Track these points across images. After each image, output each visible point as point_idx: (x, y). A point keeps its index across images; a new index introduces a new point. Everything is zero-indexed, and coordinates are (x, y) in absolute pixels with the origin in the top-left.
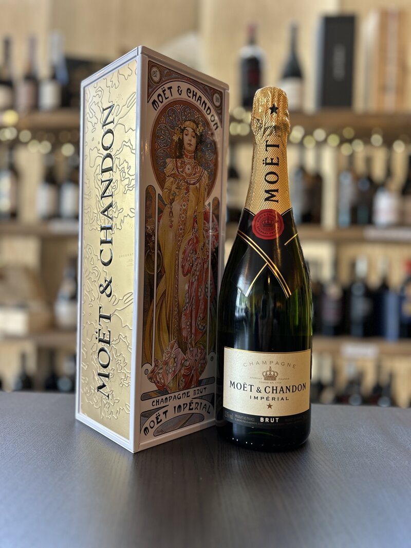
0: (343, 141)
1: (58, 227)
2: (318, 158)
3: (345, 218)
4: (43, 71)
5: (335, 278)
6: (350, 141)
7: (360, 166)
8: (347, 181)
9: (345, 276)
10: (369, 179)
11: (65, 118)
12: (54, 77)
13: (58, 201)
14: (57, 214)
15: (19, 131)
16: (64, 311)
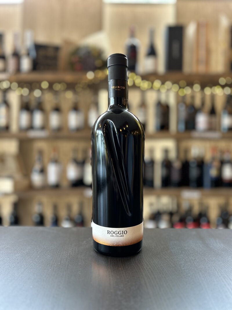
0: (180, 88)
1: (32, 134)
2: (167, 96)
3: (182, 127)
4: (23, 51)
5: (178, 157)
6: (184, 88)
8: (183, 108)
9: (182, 155)
10: (193, 106)
11: (35, 76)
12: (28, 54)
13: (31, 120)
14: (31, 127)
15: (11, 83)
16: (37, 179)
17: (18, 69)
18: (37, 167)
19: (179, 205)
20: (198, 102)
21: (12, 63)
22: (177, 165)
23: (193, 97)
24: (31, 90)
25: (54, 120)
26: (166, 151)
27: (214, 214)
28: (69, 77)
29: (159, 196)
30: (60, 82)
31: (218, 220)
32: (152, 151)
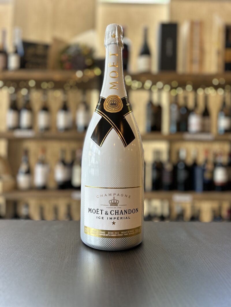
0: (172, 88)
1: (19, 134)
2: (160, 97)
3: (174, 128)
4: (10, 48)
5: (169, 160)
6: (176, 88)
7: (181, 101)
8: (175, 109)
9: (174, 159)
10: (186, 108)
11: (23, 74)
12: (16, 52)
13: (19, 119)
14: (18, 127)
16: (23, 180)
17: (6, 67)
19: (170, 209)
20: (191, 103)
22: (168, 167)
23: (186, 98)
24: (18, 89)
25: (42, 120)
26: (157, 153)
28: (57, 75)
30: (47, 81)
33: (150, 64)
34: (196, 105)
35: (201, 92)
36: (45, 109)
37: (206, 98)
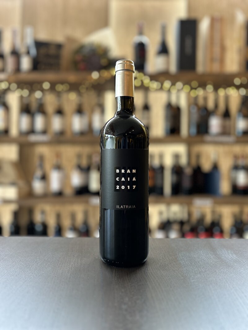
1: (33, 138)
2: (178, 98)
3: (194, 130)
5: (189, 163)
6: (196, 89)
7: (201, 102)
9: (194, 162)
10: (206, 109)
11: (36, 76)
12: (28, 53)
13: (32, 123)
14: (32, 131)
15: (10, 84)
16: (38, 186)
17: (18, 69)
18: (39, 173)
19: (190, 214)
20: (211, 104)
21: (10, 62)
22: (188, 171)
23: (205, 99)
24: (32, 91)
25: (57, 123)
26: (177, 156)
27: (227, 223)
28: (72, 77)
29: (168, 204)
30: (62, 83)
31: (232, 230)
32: (161, 156)
33: (168, 63)
34: (216, 106)
35: (222, 93)
36: (60, 112)
37: (227, 98)
